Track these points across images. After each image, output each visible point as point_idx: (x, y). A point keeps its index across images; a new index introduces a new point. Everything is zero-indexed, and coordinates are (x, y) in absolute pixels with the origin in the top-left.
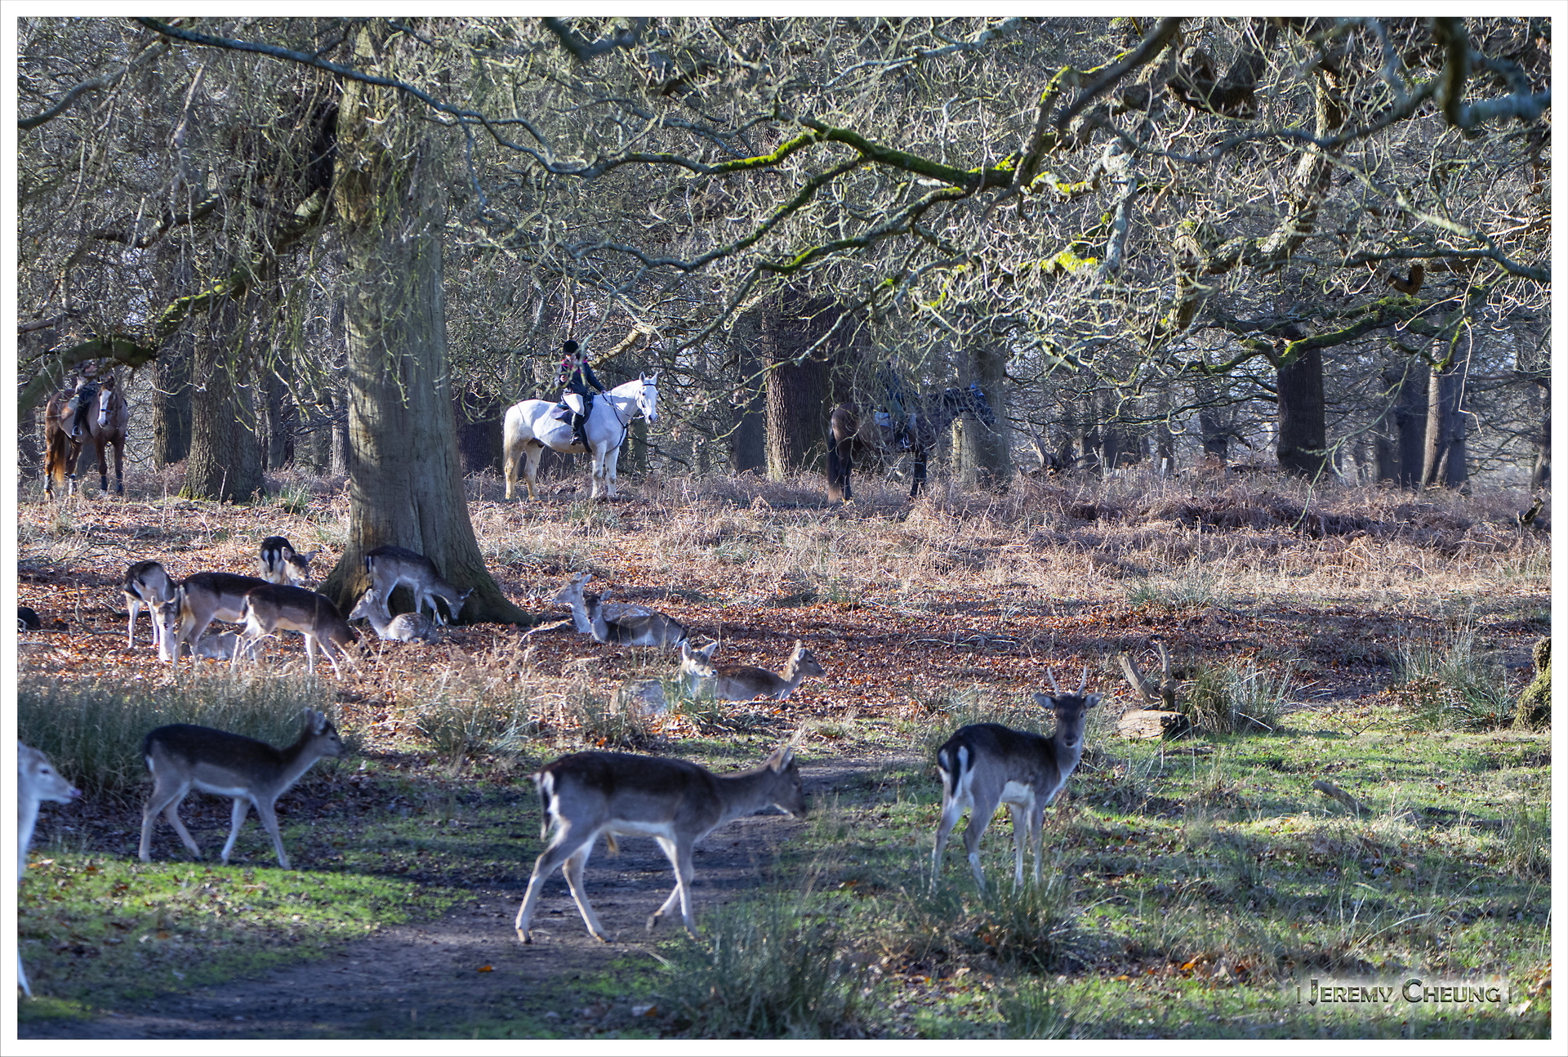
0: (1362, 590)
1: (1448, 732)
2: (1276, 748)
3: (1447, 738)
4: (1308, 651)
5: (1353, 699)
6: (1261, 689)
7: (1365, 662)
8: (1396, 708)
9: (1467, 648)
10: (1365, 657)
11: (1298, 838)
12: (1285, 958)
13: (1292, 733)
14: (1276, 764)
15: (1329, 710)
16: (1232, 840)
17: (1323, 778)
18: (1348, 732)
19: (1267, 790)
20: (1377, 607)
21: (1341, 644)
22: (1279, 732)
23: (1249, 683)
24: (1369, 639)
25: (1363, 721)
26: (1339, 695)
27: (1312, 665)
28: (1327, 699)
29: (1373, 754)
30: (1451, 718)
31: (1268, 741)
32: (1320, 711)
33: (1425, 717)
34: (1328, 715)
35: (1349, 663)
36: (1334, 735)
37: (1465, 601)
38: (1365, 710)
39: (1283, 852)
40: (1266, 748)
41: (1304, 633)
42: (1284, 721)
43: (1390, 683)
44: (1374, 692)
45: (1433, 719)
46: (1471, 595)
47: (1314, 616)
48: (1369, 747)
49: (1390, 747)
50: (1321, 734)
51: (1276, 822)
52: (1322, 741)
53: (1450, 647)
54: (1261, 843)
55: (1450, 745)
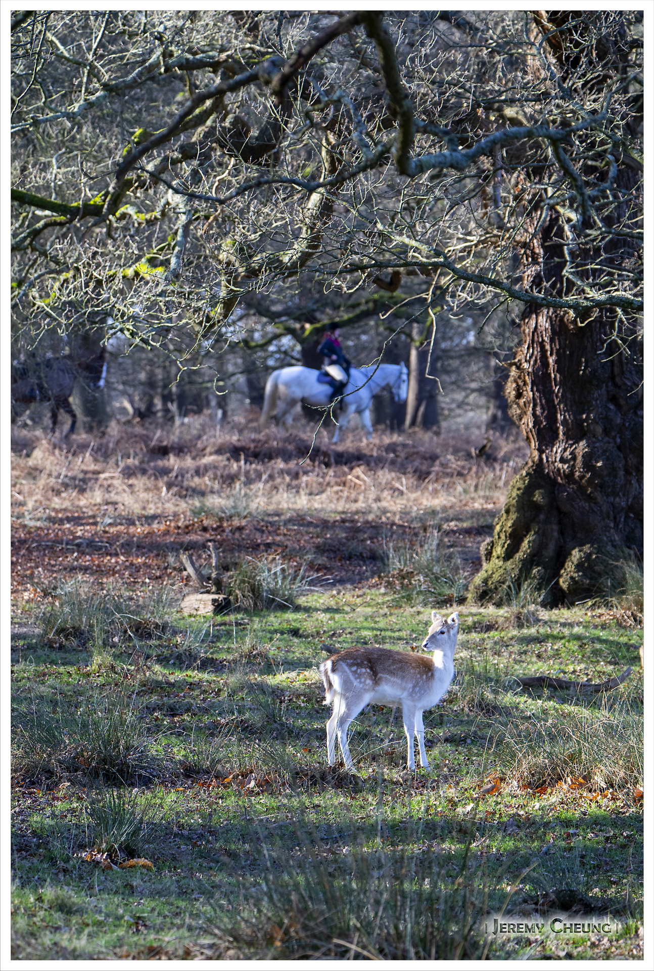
0: (361, 505)
1: (420, 608)
2: (295, 621)
3: (419, 613)
4: (320, 549)
5: (352, 584)
6: (284, 578)
7: (361, 557)
8: (383, 590)
9: (434, 547)
10: (361, 554)
11: (309, 686)
12: (297, 773)
13: (307, 610)
14: (295, 633)
15: (335, 592)
16: (262, 688)
17: (328, 642)
18: (347, 609)
19: (288, 651)
20: (370, 517)
21: (344, 545)
22: (298, 609)
23: (275, 573)
24: (364, 541)
25: (359, 601)
26: (342, 581)
27: (322, 560)
28: (333, 585)
29: (365, 624)
30: (421, 598)
31: (290, 616)
32: (329, 593)
33: (403, 597)
34: (333, 596)
35: (350, 558)
36: (337, 611)
37: (434, 513)
38: (360, 593)
39: (298, 696)
40: (288, 621)
41: (318, 537)
42: (302, 601)
43: (377, 573)
44: (367, 579)
45: (409, 598)
46: (438, 508)
47: (325, 525)
48: (362, 619)
49: (377, 619)
50: (328, 610)
51: (293, 674)
52: (328, 616)
53: (422, 546)
54: (282, 690)
55: (420, 617)
